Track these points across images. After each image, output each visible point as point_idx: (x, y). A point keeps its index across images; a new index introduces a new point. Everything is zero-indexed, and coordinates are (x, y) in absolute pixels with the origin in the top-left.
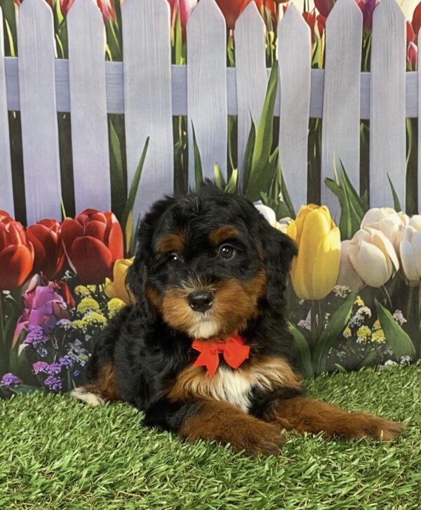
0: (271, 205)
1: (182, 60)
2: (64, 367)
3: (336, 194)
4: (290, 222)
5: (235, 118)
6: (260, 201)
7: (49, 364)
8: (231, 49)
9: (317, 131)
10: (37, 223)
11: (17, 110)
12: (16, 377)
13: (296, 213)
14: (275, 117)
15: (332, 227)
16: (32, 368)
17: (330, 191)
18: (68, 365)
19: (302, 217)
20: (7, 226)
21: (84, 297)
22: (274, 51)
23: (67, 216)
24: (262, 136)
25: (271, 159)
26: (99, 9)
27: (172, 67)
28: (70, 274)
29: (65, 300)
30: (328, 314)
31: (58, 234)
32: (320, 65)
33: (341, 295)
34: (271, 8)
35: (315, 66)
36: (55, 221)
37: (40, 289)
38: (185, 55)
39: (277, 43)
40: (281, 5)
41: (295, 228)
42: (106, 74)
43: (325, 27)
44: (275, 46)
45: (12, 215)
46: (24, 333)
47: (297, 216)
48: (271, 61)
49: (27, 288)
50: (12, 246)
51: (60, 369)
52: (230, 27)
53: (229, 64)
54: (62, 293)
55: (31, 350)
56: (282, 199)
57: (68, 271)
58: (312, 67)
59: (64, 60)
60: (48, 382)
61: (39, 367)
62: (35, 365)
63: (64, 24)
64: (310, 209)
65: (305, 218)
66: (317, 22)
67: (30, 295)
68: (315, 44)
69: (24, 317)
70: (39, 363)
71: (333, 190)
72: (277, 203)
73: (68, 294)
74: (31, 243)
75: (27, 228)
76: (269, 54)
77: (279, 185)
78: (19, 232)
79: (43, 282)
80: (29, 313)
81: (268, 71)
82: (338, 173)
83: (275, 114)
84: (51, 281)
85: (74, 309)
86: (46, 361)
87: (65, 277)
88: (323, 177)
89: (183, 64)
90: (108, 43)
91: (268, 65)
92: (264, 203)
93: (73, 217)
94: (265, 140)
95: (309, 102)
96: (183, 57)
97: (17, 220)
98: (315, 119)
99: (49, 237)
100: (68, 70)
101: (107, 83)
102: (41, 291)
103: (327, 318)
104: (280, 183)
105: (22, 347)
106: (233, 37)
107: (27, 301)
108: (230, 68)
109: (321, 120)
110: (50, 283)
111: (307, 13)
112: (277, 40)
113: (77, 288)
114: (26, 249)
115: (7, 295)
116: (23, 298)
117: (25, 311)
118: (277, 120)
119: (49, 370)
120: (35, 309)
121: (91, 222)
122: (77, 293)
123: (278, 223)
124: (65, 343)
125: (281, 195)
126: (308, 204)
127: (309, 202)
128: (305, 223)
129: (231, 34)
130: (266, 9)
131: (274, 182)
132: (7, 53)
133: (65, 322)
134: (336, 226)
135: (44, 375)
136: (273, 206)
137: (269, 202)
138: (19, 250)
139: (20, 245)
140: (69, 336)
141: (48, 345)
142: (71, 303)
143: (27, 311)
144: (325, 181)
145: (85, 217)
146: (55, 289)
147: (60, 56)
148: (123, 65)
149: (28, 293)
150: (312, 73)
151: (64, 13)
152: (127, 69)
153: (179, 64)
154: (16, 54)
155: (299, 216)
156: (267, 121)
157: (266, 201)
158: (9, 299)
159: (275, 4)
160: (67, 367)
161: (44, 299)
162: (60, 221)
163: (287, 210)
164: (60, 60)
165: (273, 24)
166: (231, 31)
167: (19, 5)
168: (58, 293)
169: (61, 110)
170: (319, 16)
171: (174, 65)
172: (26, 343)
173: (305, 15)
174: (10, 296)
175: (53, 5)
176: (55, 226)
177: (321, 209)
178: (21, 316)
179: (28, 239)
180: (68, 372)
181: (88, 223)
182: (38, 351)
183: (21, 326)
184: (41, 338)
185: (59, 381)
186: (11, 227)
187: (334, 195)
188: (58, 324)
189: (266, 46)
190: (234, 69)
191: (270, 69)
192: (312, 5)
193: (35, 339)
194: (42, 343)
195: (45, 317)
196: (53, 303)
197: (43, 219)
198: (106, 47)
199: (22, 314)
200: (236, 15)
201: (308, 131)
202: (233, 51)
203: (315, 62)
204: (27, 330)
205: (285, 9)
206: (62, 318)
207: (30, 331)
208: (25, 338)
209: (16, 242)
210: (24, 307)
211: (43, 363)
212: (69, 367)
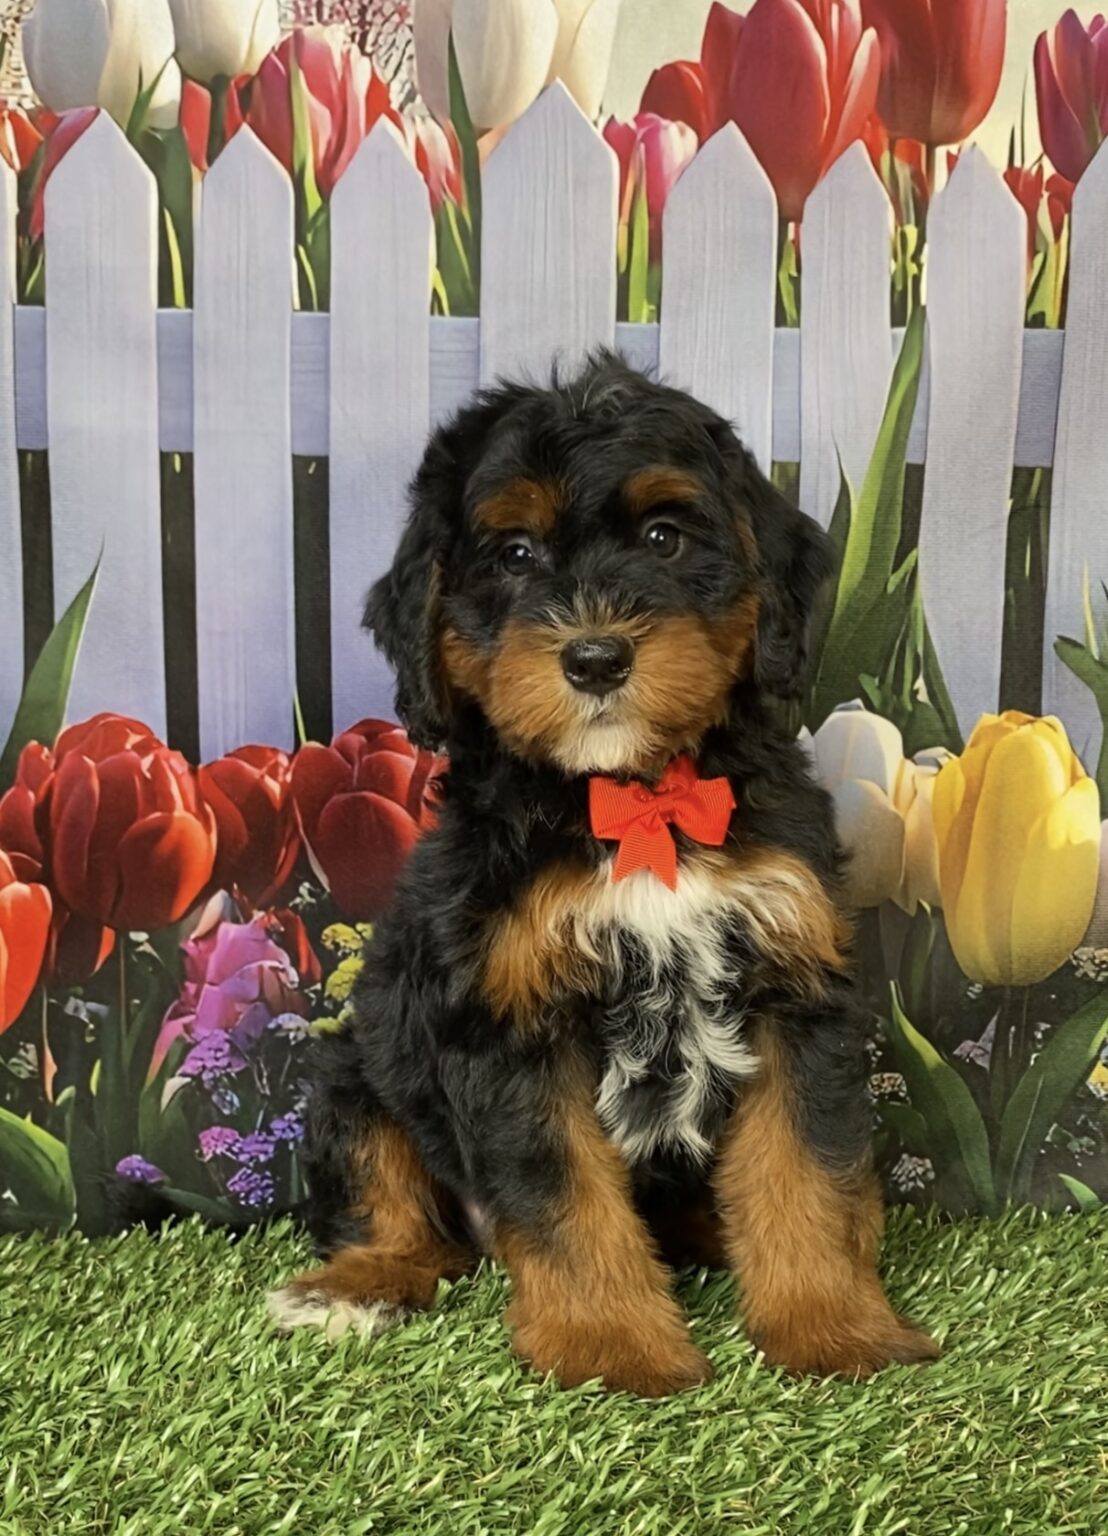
0: (890, 710)
1: (646, 309)
2: (281, 1144)
3: (1089, 684)
4: (943, 761)
5: (792, 471)
6: (858, 702)
7: (243, 1135)
8: (791, 277)
9: (1037, 506)
10: (227, 755)
11: (184, 450)
12: (151, 1167)
13: (963, 735)
14: (908, 466)
15: (1074, 778)
16: (197, 1143)
17: (1070, 675)
18: (294, 1140)
19: (982, 747)
20: (146, 763)
21: (345, 956)
22: (917, 279)
23: (309, 738)
24: (872, 519)
25: (893, 581)
26: (421, 176)
27: (617, 330)
28: (311, 893)
29: (295, 963)
30: (1044, 1026)
31: (283, 785)
32: (1052, 318)
33: (1092, 975)
34: (913, 159)
35: (1036, 321)
36: (275, 751)
37: (229, 930)
38: (655, 295)
39: (924, 258)
40: (941, 152)
41: (961, 780)
42: (431, 351)
43: (1069, 209)
44: (920, 267)
45: (161, 733)
46: (179, 1049)
47: (968, 744)
48: (905, 308)
49: (194, 928)
50: (158, 814)
51: (271, 1149)
52: (790, 215)
53: (781, 320)
54: (287, 943)
55: (195, 1096)
56: (923, 697)
57: (307, 885)
58: (1027, 325)
59: (317, 314)
60: (236, 1185)
61: (214, 1143)
62: (205, 1137)
63: (322, 219)
64: (1007, 724)
65: (989, 751)
66: (1046, 195)
67: (202, 945)
68: (1039, 259)
69: (182, 1004)
70: (216, 1130)
71: (1079, 674)
72: (909, 707)
73: (304, 948)
74: (208, 808)
75: (201, 766)
76: (899, 287)
77: (916, 657)
78: (178, 777)
79: (238, 913)
80: (197, 995)
81: (894, 338)
82: (1095, 622)
83: (912, 458)
84: (260, 909)
85: (318, 986)
86: (233, 1127)
87: (298, 900)
88: (1051, 636)
89: (649, 321)
90: (439, 266)
91: (897, 319)
92: (870, 707)
93: (326, 741)
94: (879, 531)
95: (1014, 421)
96: (650, 302)
97: (172, 746)
98: (1031, 471)
99: (260, 792)
100: (326, 342)
101: (432, 376)
102: (232, 935)
103: (1039, 1036)
104: (920, 650)
105: (173, 1084)
106: (796, 242)
107: (193, 961)
108: (783, 330)
109: (1048, 473)
110: (258, 915)
111: (1019, 171)
112: (926, 248)
113: (327, 931)
114: (196, 825)
115: (140, 944)
116: (184, 953)
117: (185, 989)
118: (916, 473)
119: (241, 1151)
120: (212, 984)
121: (374, 755)
122: (328, 944)
123: (909, 763)
124: (290, 1078)
125: (920, 683)
126: (1000, 712)
127: (1005, 705)
128: (989, 765)
129: (791, 235)
130: (897, 162)
131: (902, 648)
132: (166, 298)
133: (292, 1023)
134: (1088, 775)
135: (227, 1165)
136: (895, 715)
137: (885, 702)
138: (176, 826)
139: (179, 812)
140: (300, 1061)
141: (242, 1082)
142: (310, 971)
143: (192, 987)
144: (1055, 646)
145: (357, 740)
146: (269, 933)
147: (306, 305)
148: (479, 324)
149: (196, 941)
150: (1025, 340)
151: (325, 187)
152: (488, 337)
153: (637, 320)
154: (189, 302)
155: (973, 745)
156: (888, 478)
157: (876, 699)
158: (144, 953)
159: (923, 148)
160: (291, 1146)
161: (237, 958)
162: (290, 751)
163: (939, 725)
164: (306, 314)
165: (916, 204)
166: (791, 226)
167: (203, 172)
168: (278, 944)
169: (302, 451)
170: (1052, 178)
171: (623, 325)
172: (184, 1075)
173: (1013, 175)
174: (147, 948)
175: (297, 168)
176: (277, 765)
177: (1040, 725)
178: (176, 1003)
179: (200, 799)
180: (294, 1158)
181: (365, 758)
182: (215, 1098)
183: (172, 1029)
184: (223, 1062)
185: (266, 1182)
186: (156, 766)
187: (1081, 685)
188: (272, 1026)
189: (893, 266)
190: (796, 330)
191: (902, 331)
192: (1034, 147)
193: (209, 1064)
194: (228, 1075)
195: (238, 1007)
196: (261, 968)
197: (242, 744)
198: (433, 278)
199: (178, 996)
200: (809, 183)
201: (1009, 503)
202: (796, 282)
203: (1035, 309)
204: (189, 1040)
205: (952, 160)
206: (284, 1012)
207: (197, 1043)
208: (181, 1062)
209: (168, 805)
210: (184, 977)
211: (227, 1131)
212: (296, 1146)
